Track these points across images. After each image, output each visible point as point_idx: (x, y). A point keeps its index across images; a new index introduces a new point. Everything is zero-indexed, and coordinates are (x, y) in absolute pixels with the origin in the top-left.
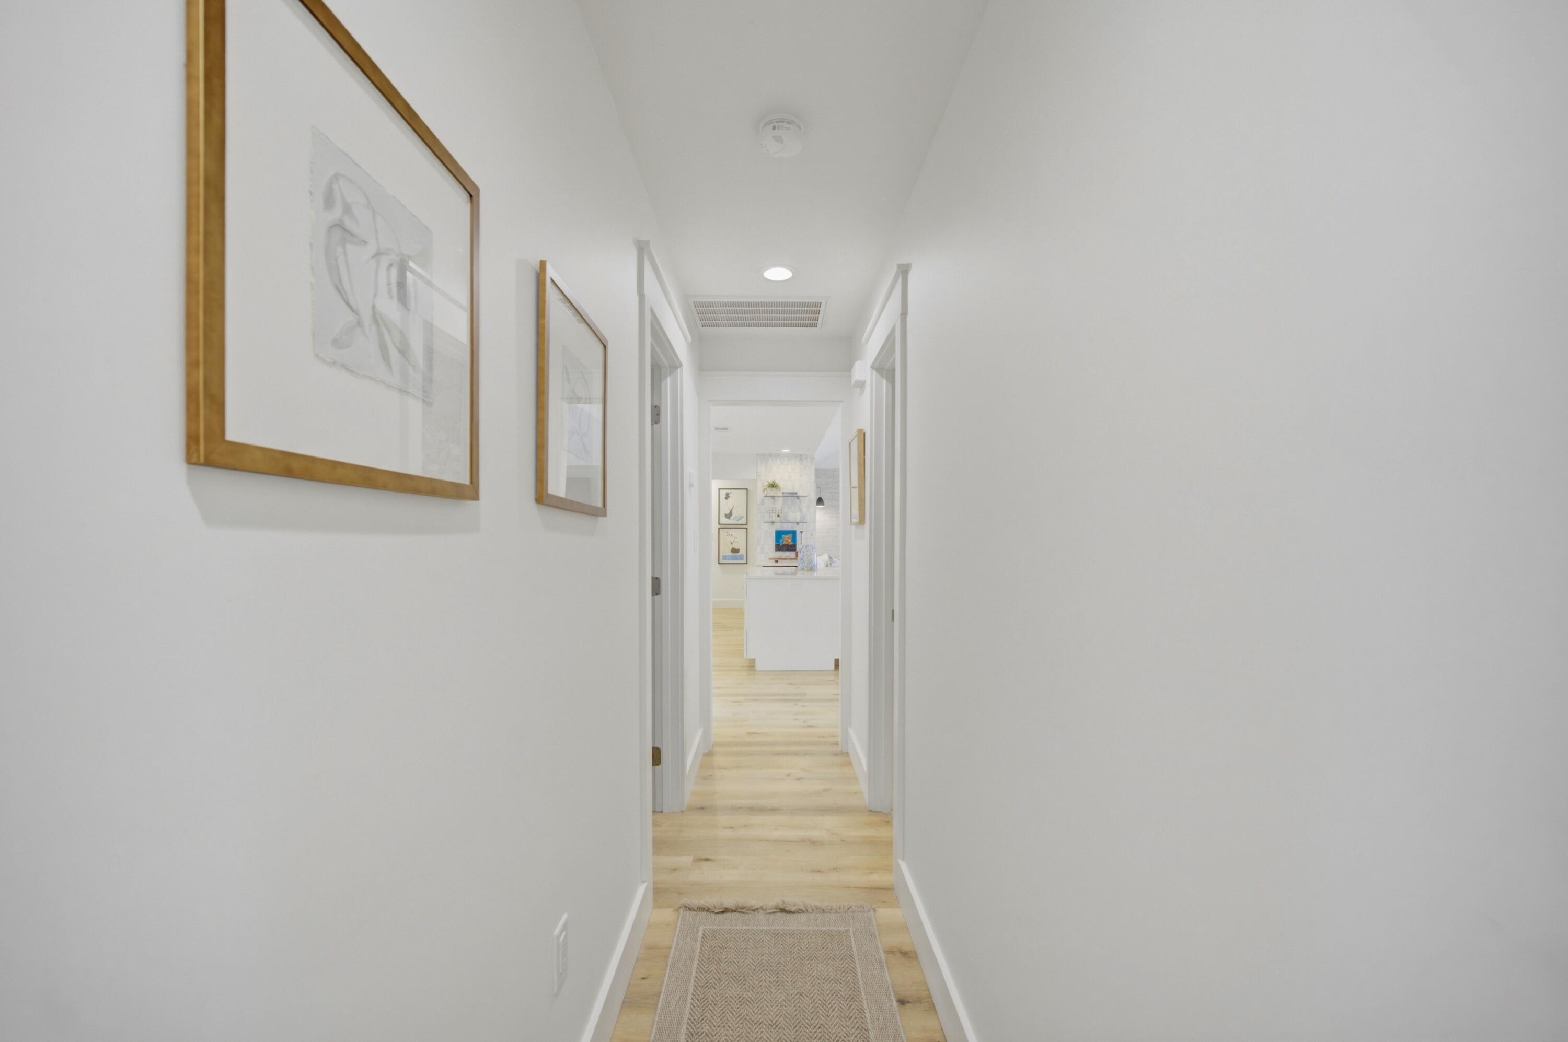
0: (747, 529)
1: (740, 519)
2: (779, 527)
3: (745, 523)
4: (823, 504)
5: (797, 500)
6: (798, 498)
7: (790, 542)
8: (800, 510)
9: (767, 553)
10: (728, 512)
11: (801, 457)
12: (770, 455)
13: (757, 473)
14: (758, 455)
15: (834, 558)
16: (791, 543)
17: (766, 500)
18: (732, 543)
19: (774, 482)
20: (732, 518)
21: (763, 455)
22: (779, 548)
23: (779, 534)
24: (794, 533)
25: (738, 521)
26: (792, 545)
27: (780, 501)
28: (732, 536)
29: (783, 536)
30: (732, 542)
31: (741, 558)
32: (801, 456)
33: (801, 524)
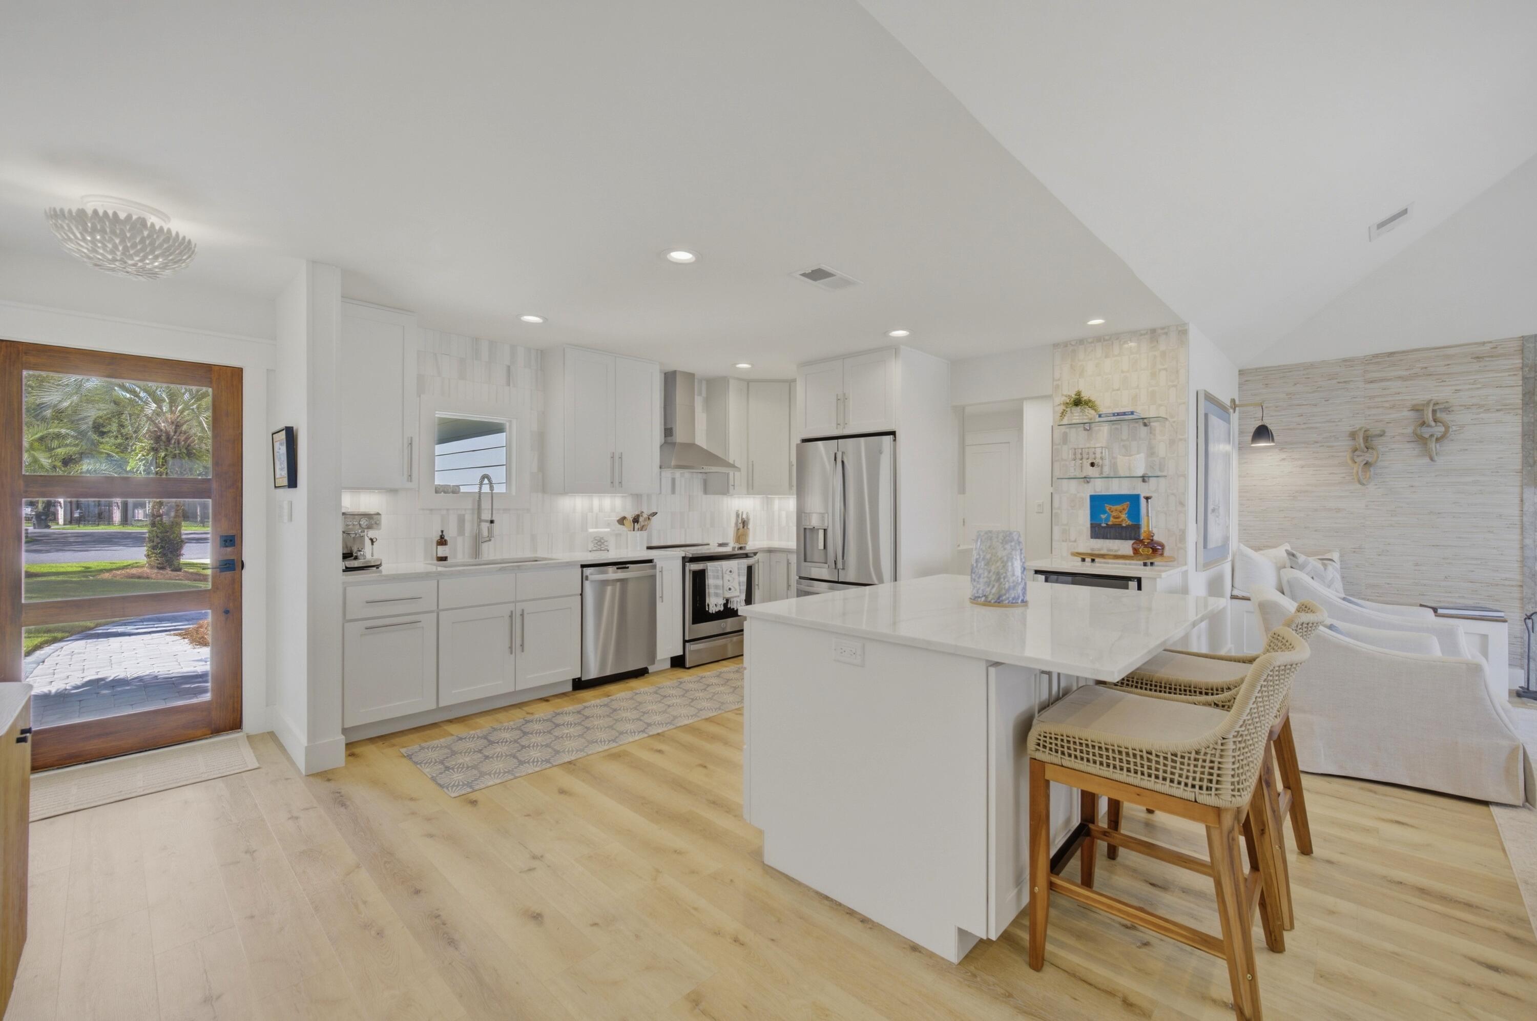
2: (1100, 487)
4: (1273, 440)
5: (1144, 430)
6: (1145, 425)
7: (1126, 521)
8: (1151, 452)
9: (1075, 541)
11: (1153, 334)
12: (1081, 342)
13: (1054, 380)
14: (1056, 346)
15: (1298, 554)
16: (1129, 522)
17: (1072, 433)
19: (1079, 394)
21: (1066, 345)
22: (1098, 531)
23: (1098, 503)
24: (1133, 501)
26: (1127, 527)
27: (1103, 432)
29: (1107, 507)
32: (1153, 331)
33: (1153, 481)
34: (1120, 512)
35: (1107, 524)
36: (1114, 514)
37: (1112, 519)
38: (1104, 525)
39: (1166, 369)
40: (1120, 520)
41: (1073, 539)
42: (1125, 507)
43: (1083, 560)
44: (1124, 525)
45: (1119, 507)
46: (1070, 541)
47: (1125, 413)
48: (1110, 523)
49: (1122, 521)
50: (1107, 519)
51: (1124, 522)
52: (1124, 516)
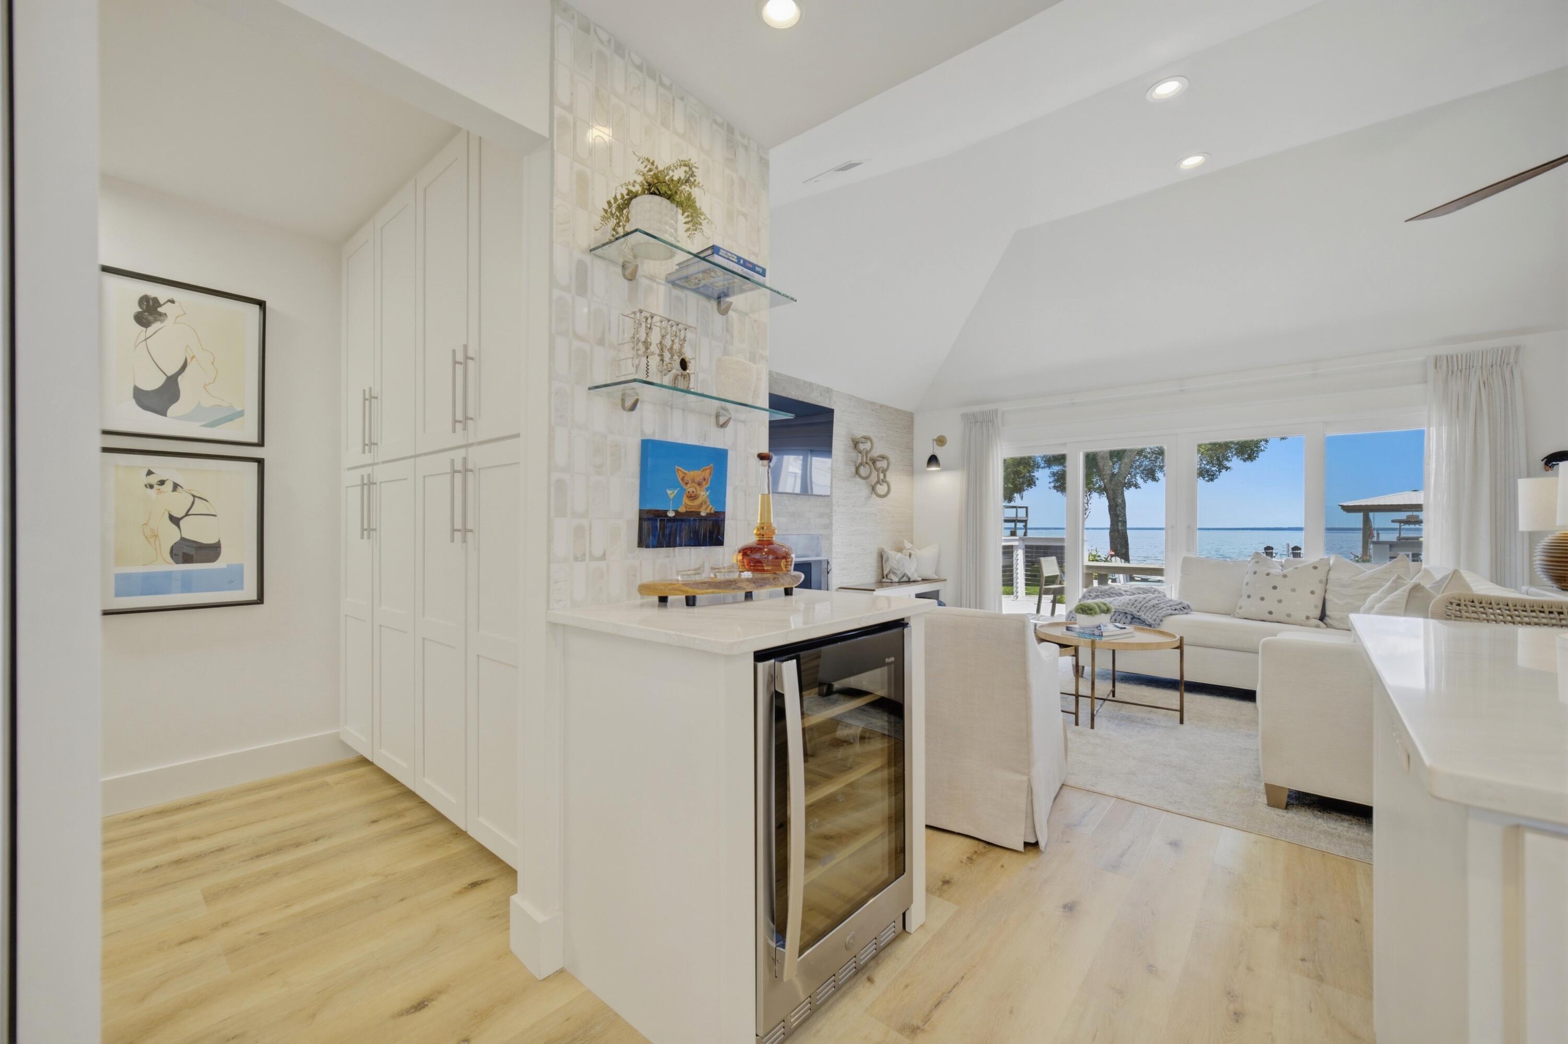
0: (260, 462)
1: (230, 418)
2: (652, 425)
3: (255, 439)
6: (720, 310)
9: (603, 557)
10: (153, 382)
11: (730, 135)
16: (708, 508)
17: (596, 269)
18: (175, 521)
20: (173, 410)
23: (653, 460)
24: (717, 461)
25: (213, 424)
27: (658, 295)
28: (176, 486)
30: (177, 515)
31: (233, 578)
32: (730, 128)
34: (699, 484)
35: (676, 512)
36: (690, 489)
37: (685, 500)
38: (671, 514)
39: (745, 215)
40: (697, 502)
41: (598, 552)
42: (707, 476)
43: (663, 600)
44: (703, 514)
45: (697, 474)
46: (593, 558)
47: (754, 265)
48: (682, 509)
49: (701, 505)
50: (678, 498)
51: (704, 507)
52: (703, 494)
